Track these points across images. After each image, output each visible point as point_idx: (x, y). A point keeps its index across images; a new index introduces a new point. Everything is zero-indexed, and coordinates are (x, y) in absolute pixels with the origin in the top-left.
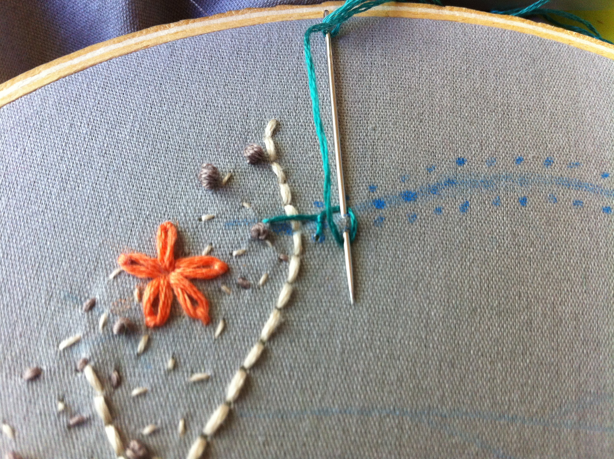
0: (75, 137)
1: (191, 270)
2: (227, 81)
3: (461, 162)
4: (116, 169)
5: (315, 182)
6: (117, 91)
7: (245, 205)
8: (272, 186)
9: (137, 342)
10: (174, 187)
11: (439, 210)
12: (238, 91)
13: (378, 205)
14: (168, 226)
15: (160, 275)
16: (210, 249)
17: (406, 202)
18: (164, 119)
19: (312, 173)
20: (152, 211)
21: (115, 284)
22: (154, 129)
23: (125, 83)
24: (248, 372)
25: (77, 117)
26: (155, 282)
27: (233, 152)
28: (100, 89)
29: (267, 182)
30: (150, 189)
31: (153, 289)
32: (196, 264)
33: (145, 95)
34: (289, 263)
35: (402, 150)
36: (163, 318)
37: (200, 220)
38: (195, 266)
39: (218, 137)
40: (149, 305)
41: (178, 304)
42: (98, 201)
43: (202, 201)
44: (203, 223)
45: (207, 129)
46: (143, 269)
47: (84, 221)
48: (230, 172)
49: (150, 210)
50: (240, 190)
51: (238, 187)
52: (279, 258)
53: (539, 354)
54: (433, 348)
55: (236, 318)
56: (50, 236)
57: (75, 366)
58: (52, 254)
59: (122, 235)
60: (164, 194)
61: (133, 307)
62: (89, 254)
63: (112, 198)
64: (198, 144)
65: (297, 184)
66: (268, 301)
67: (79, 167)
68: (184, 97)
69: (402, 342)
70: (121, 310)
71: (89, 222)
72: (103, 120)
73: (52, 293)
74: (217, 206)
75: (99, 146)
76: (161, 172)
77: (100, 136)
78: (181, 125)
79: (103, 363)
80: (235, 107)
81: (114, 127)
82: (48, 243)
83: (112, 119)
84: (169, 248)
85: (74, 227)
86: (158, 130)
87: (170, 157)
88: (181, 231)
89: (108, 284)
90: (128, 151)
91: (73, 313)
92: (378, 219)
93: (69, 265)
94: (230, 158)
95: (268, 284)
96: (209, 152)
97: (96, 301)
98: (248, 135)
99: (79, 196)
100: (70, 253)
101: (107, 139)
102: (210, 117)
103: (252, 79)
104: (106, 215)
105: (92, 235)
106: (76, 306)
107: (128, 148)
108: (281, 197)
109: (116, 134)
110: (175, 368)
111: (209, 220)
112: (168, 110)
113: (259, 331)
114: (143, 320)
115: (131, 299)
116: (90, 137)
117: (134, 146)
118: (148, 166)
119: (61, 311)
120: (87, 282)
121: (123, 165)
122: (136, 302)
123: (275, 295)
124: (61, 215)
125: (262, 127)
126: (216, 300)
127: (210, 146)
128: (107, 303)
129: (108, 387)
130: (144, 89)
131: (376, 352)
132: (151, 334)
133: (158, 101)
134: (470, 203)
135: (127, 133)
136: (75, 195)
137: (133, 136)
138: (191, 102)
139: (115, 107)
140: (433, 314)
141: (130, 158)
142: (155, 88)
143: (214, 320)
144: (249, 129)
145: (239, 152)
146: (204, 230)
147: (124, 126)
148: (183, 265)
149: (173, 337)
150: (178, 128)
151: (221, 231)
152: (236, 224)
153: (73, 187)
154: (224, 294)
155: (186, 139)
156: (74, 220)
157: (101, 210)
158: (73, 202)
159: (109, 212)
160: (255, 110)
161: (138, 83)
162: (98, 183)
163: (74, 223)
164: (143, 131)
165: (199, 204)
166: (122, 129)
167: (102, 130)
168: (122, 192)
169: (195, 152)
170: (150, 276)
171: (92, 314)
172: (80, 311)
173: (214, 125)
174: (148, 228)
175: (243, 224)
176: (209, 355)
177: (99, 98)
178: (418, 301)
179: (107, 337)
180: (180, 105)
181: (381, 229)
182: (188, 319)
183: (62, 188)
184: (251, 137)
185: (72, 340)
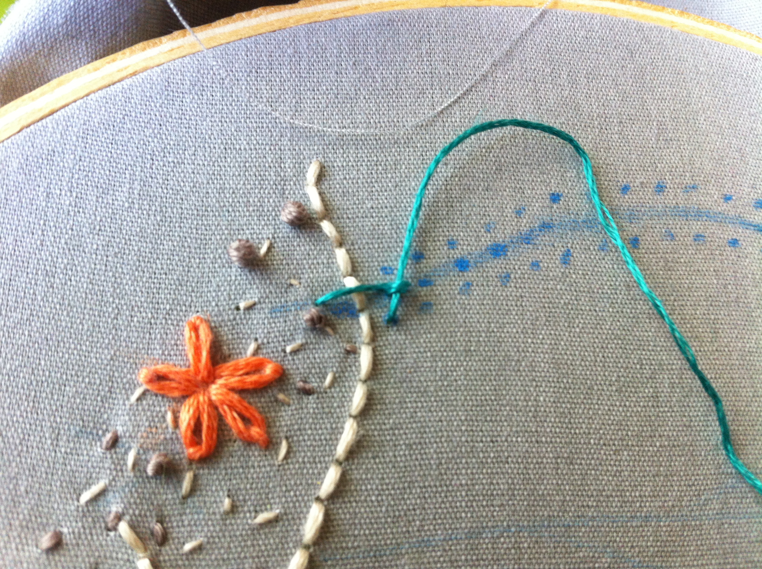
0: (56, 211)
1: (237, 379)
2: (248, 112)
3: (555, 198)
4: (117, 250)
5: (379, 241)
6: (103, 140)
7: (293, 282)
8: (325, 252)
9: (180, 482)
10: (198, 267)
11: (535, 265)
12: (265, 125)
13: (462, 266)
14: (198, 322)
15: (197, 390)
16: (256, 346)
17: (495, 258)
18: (172, 174)
19: (374, 229)
20: (173, 303)
21: (140, 408)
22: (160, 190)
23: (112, 127)
24: (326, 503)
25: (54, 182)
26: (191, 400)
27: (268, 211)
28: (80, 140)
29: (318, 248)
30: (166, 274)
31: (191, 411)
32: (242, 369)
33: (142, 142)
34: (359, 354)
35: (483, 190)
36: (209, 447)
37: (238, 309)
38: (241, 372)
39: (246, 191)
40: (189, 433)
41: (226, 425)
42: (100, 297)
43: (237, 283)
44: (242, 311)
45: (231, 182)
46: (174, 385)
47: (86, 327)
48: (269, 238)
49: (171, 302)
50: (284, 262)
51: (282, 257)
52: (346, 350)
53: (670, 434)
54: (546, 442)
55: (301, 435)
56: (44, 352)
57: (105, 522)
58: (49, 376)
59: (139, 340)
60: (186, 278)
61: (168, 436)
62: (100, 371)
63: (118, 291)
64: (222, 204)
65: (356, 247)
66: (338, 407)
67: (67, 252)
68: (194, 140)
69: (509, 439)
70: (154, 442)
71: (91, 329)
72: (89, 183)
73: (59, 429)
74: (258, 288)
75: (90, 221)
76: (177, 249)
77: (89, 207)
78: (195, 180)
79: (140, 515)
80: (263, 147)
81: (106, 191)
82: (43, 362)
83: (102, 181)
84: (204, 354)
85: (73, 336)
86: (165, 191)
87: (187, 226)
88: (216, 327)
89: (130, 409)
90: (130, 224)
91: (91, 453)
92: (464, 285)
93: (74, 389)
94: (266, 218)
95: (336, 385)
96: (237, 214)
97: (119, 433)
98: (285, 185)
99: (73, 293)
100: (74, 373)
101: (99, 209)
102: (232, 165)
103: (280, 106)
104: (113, 316)
105: (98, 345)
106: (93, 443)
107: (128, 219)
108: (338, 266)
109: (111, 202)
110: (234, 509)
111: (250, 308)
112: (176, 161)
113: (333, 448)
114: (183, 452)
115: (164, 425)
116: (76, 210)
117: (137, 215)
118: (159, 242)
119: (75, 452)
120: (102, 410)
121: (126, 244)
122: (170, 430)
123: (346, 399)
124: (53, 322)
125: (301, 173)
126: (273, 414)
127: (238, 205)
128: (133, 435)
129: (152, 545)
130: (139, 134)
131: (479, 457)
132: (198, 469)
133: (159, 149)
134: (572, 251)
135: (124, 199)
136: (68, 293)
137: (133, 202)
138: (204, 147)
139: (103, 163)
140: (542, 399)
141: (134, 233)
142: (153, 132)
143: (274, 440)
144: (285, 176)
145: (277, 209)
146: (245, 322)
147: (120, 189)
148: (226, 373)
149: (226, 469)
150: (192, 184)
151: (266, 321)
152: (284, 309)
153: (63, 281)
154: (283, 405)
155: (204, 199)
156: (71, 327)
157: (105, 309)
158: (67, 302)
159: (116, 311)
160: (289, 149)
161: (129, 126)
162: (96, 272)
163: (72, 331)
164: (145, 193)
165: (233, 287)
166: (117, 193)
167: (90, 198)
168: (130, 282)
169: (219, 215)
170: (185, 394)
171: (116, 453)
172: (99, 450)
173: (239, 175)
174: (172, 327)
175: (293, 308)
176: (274, 487)
177: (80, 152)
178: (522, 385)
179: (140, 480)
180: (190, 152)
181: (468, 298)
182: (241, 444)
183: (49, 285)
184: (289, 187)
185: (95, 489)
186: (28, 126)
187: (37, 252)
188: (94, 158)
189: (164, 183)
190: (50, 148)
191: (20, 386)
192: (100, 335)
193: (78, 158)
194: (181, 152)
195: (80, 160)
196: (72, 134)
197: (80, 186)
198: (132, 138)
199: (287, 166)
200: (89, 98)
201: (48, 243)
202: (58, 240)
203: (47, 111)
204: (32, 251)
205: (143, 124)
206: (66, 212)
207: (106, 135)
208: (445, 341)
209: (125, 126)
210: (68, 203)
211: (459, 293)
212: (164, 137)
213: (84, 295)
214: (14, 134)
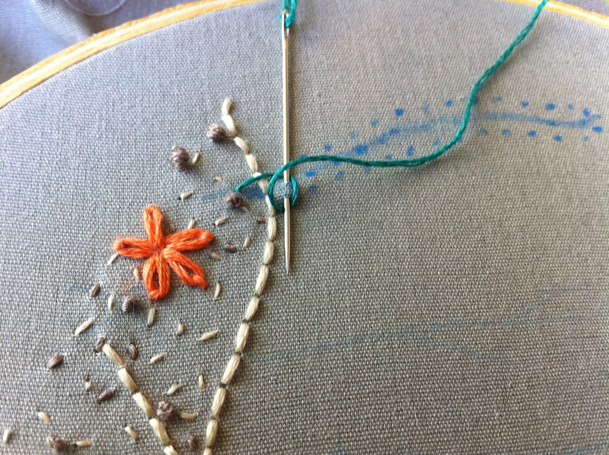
0: (49, 143)
1: (181, 243)
3: (399, 112)
4: (92, 166)
6: (79, 96)
7: (217, 178)
8: (238, 159)
9: (146, 315)
10: (150, 173)
11: (388, 158)
12: (190, 78)
14: (152, 209)
15: (154, 253)
16: (194, 223)
17: (359, 154)
18: (128, 114)
20: (134, 198)
21: (115, 268)
22: (120, 125)
23: (84, 87)
24: (250, 323)
25: (46, 125)
26: (151, 260)
29: (233, 156)
30: (128, 179)
31: (150, 267)
32: (185, 237)
33: (106, 95)
34: (267, 223)
35: (347, 110)
36: (164, 290)
37: (180, 199)
38: (184, 239)
39: (180, 122)
40: (149, 280)
41: (176, 275)
42: (82, 197)
43: (177, 181)
44: (182, 200)
45: (169, 117)
46: (137, 250)
47: (74, 218)
48: (198, 151)
49: (132, 197)
50: (210, 166)
51: (208, 164)
52: (258, 221)
53: (497, 265)
54: (406, 275)
55: (230, 279)
56: (45, 236)
57: (93, 346)
58: (50, 252)
59: (111, 223)
60: (141, 181)
61: (135, 285)
62: (85, 246)
63: (95, 192)
64: (164, 131)
65: (260, 154)
66: (255, 259)
67: (58, 169)
68: (141, 91)
69: (379, 275)
70: (125, 289)
71: (78, 218)
72: (71, 124)
73: (58, 287)
74: (192, 184)
75: (73, 148)
76: (135, 162)
77: (71, 139)
78: (144, 117)
79: (118, 339)
80: (190, 93)
81: (83, 128)
82: (45, 243)
83: (79, 122)
84: (157, 228)
85: (66, 224)
86: (124, 125)
87: (140, 147)
88: (164, 212)
89: (108, 269)
90: (101, 148)
91: (82, 301)
92: (338, 174)
93: (68, 259)
94: (195, 139)
95: (252, 245)
96: (175, 137)
97: (101, 286)
98: (206, 116)
99: (64, 196)
100: (67, 248)
101: (79, 140)
102: (169, 105)
103: (200, 65)
104: (92, 209)
105: (83, 229)
106: (83, 294)
107: (99, 145)
108: (249, 167)
109: (86, 135)
110: (185, 331)
111: (188, 198)
112: (130, 105)
113: (253, 287)
114: (146, 296)
115: (132, 278)
116: (63, 142)
117: (105, 143)
118: (121, 158)
119: (70, 301)
120: (88, 271)
121: (98, 161)
122: (137, 281)
123: (260, 254)
124: (51, 216)
125: (217, 109)
126: (209, 267)
127: (175, 131)
128: (111, 286)
129: (128, 359)
130: (104, 90)
131: (358, 287)
132: (157, 306)
133: (118, 99)
134: (414, 147)
135: (96, 132)
136: (60, 196)
137: (102, 134)
138: (149, 95)
139: (80, 110)
140: (400, 246)
141: (104, 154)
142: (113, 87)
143: (211, 284)
144: (206, 110)
145: (202, 132)
146: (185, 207)
147: (92, 126)
148: (173, 240)
149: (177, 305)
150: (142, 120)
151: (200, 206)
152: (213, 196)
153: (57, 189)
154: (215, 260)
155: (151, 129)
156: (64, 218)
157: (87, 205)
158: (59, 202)
159: (94, 206)
160: (208, 93)
161: (96, 85)
162: (79, 181)
163: (64, 221)
164: (110, 127)
165: (175, 185)
166: (90, 129)
167: (72, 133)
168: (103, 186)
169: (162, 138)
170: (145, 255)
171: (99, 298)
172: (87, 297)
173: (174, 112)
174: (134, 214)
175: (218, 196)
176: (212, 315)
177: (63, 105)
178: (385, 238)
179: (118, 316)
180: (140, 99)
181: (342, 182)
182: (187, 287)
183: (47, 191)
184: (210, 118)
185: (86, 324)
186: (27, 91)
187: (37, 171)
188: (73, 108)
189: (122, 120)
190: (43, 104)
191: (29, 259)
192: (84, 222)
193: (62, 108)
194: (133, 99)
195: (64, 110)
196: (57, 93)
197: (65, 127)
198: (99, 92)
199: (207, 104)
200: (68, 70)
201: (45, 165)
202: (51, 162)
203: (39, 80)
204: (33, 170)
205: (106, 84)
206: (56, 144)
207: (80, 93)
208: (327, 212)
209: (93, 85)
210: (57, 137)
211: (335, 179)
212: (121, 90)
213: (71, 197)
214: (18, 97)
